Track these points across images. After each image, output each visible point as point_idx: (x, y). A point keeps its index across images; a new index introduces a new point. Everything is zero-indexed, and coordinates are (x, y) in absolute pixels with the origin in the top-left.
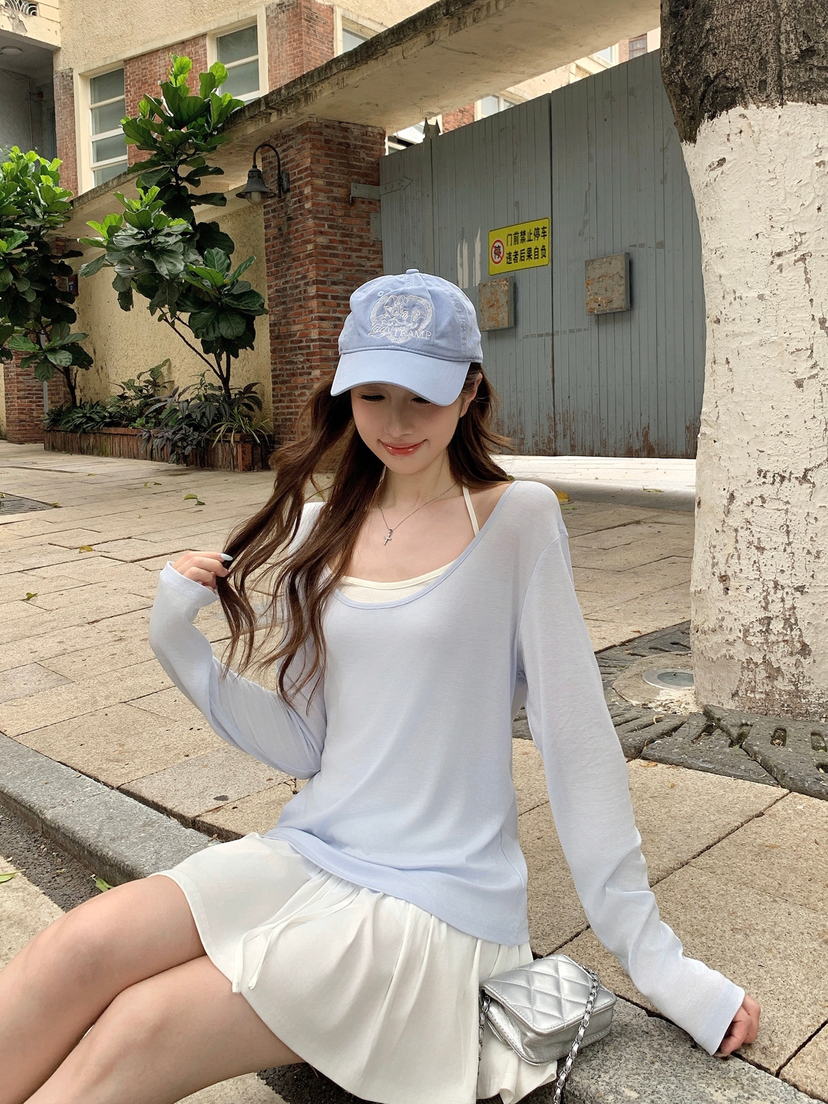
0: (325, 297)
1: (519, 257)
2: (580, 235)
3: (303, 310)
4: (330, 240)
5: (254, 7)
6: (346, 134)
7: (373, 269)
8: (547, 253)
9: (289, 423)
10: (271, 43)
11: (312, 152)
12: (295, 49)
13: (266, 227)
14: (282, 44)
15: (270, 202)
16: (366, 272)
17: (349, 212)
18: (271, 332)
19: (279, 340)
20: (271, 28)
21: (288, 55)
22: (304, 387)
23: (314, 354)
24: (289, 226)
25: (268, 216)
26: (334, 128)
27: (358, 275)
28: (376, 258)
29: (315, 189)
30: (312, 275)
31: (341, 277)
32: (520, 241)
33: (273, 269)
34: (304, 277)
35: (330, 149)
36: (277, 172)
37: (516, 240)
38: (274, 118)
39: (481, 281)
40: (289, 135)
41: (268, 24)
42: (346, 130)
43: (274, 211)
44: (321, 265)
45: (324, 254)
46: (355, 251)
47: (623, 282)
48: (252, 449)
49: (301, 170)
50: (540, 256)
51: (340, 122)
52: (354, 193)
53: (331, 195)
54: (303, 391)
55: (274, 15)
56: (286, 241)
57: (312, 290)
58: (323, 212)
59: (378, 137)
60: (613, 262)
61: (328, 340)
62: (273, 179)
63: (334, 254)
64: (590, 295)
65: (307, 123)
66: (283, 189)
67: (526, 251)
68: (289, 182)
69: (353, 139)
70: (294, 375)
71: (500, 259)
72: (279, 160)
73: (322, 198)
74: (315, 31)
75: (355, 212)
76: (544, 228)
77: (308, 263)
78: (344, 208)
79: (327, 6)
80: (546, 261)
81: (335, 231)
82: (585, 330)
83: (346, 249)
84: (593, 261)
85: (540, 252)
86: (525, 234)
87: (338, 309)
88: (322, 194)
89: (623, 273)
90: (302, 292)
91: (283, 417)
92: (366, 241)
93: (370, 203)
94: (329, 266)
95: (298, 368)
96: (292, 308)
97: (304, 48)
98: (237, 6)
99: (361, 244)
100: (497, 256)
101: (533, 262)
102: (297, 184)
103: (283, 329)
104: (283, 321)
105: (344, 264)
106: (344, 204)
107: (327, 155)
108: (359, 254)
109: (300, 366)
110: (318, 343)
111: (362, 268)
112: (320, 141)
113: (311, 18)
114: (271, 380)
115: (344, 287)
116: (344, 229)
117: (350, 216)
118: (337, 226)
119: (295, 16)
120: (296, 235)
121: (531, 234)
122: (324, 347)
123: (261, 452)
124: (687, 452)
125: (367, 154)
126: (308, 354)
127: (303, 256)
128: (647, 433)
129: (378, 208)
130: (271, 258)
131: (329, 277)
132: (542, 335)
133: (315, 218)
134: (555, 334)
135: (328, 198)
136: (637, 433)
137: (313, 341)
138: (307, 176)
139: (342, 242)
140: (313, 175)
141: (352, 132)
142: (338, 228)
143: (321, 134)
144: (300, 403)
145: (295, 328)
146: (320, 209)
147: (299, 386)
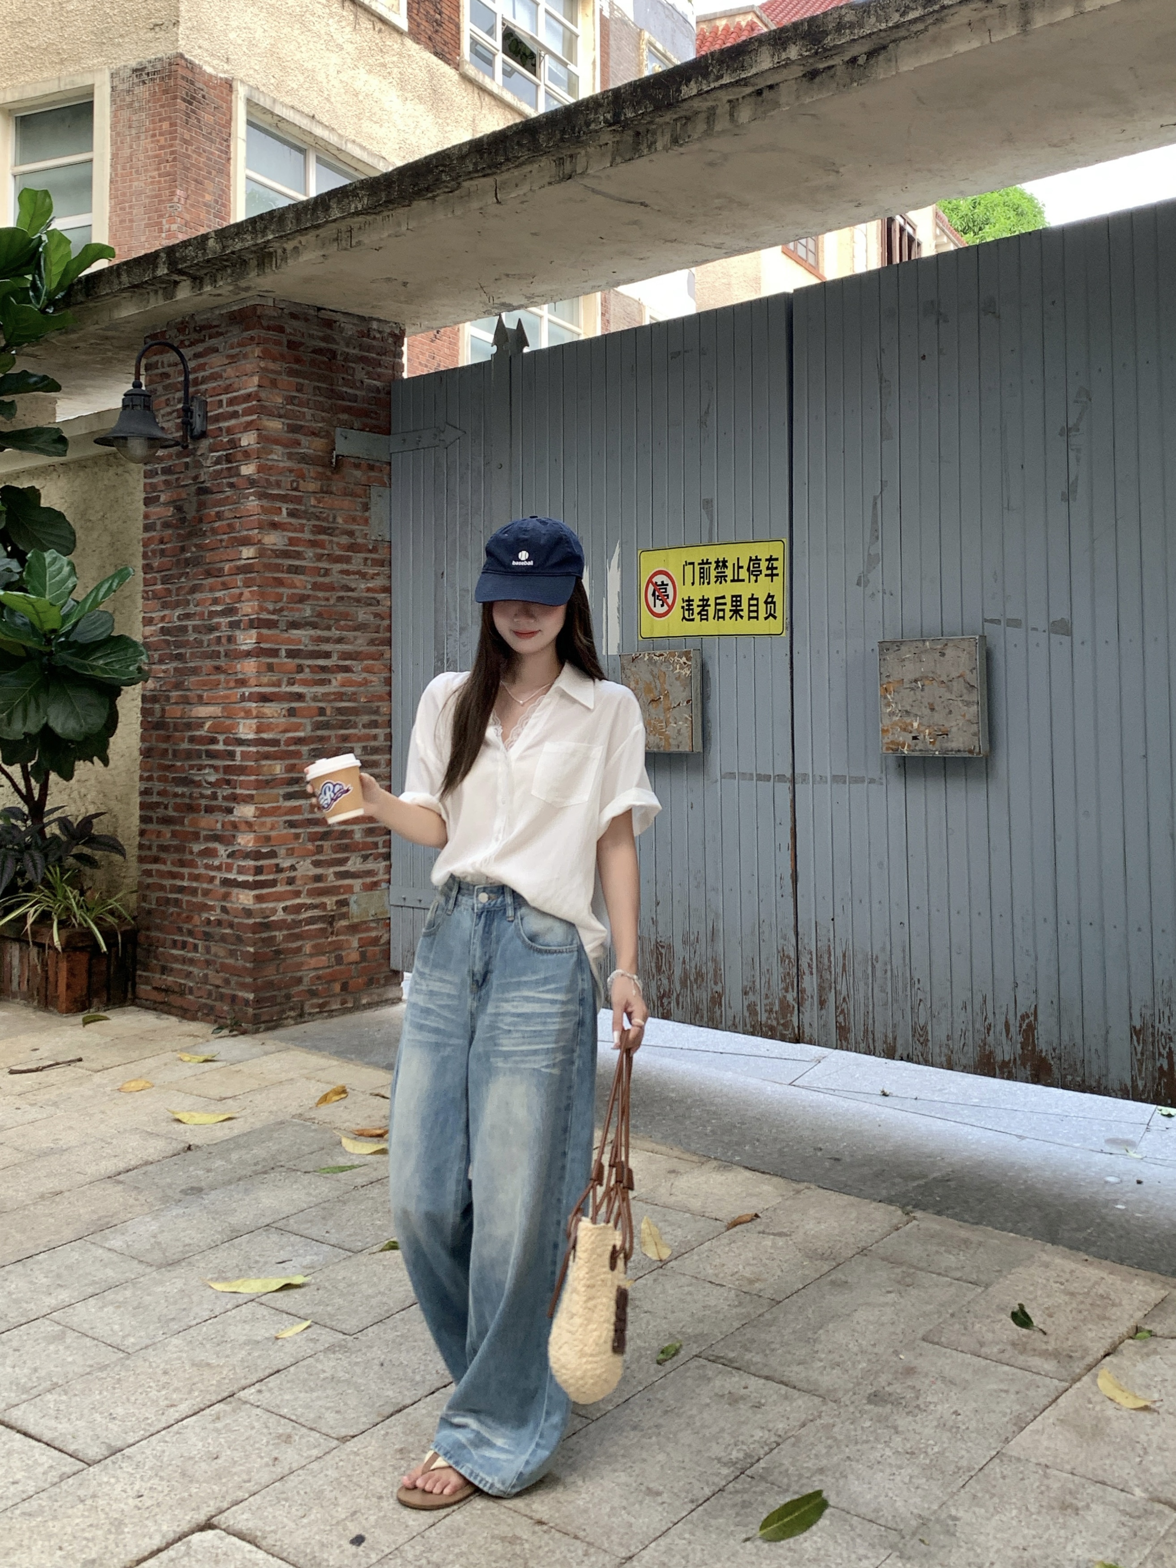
0: (274, 653)
1: (711, 610)
2: (858, 584)
3: (222, 677)
4: (290, 539)
5: (90, 70)
6: (329, 332)
7: (370, 595)
8: (780, 609)
9: (172, 910)
10: (118, 134)
11: (262, 364)
12: (162, 148)
13: (147, 502)
14: (139, 137)
15: (160, 453)
16: (358, 600)
17: (329, 486)
18: (145, 712)
19: (162, 732)
20: (121, 108)
21: (149, 157)
22: (217, 838)
23: (242, 770)
24: (202, 505)
25: (154, 480)
26: (307, 320)
27: (341, 608)
28: (378, 574)
29: (265, 439)
30: (248, 608)
31: (308, 613)
32: (713, 579)
33: (159, 587)
34: (230, 611)
35: (298, 361)
36: (180, 394)
37: (704, 576)
38: (184, 292)
39: (621, 646)
40: (211, 327)
41: (113, 102)
42: (329, 324)
43: (167, 471)
44: (269, 589)
45: (278, 568)
46: (338, 560)
47: (975, 697)
48: (90, 960)
49: (235, 397)
50: (762, 614)
51: (319, 309)
52: (342, 447)
53: (296, 450)
54: (211, 845)
55: (125, 86)
56: (190, 535)
57: (247, 640)
58: (278, 484)
59: (390, 340)
60: (950, 652)
61: (275, 742)
62: (169, 409)
63: (297, 567)
64: (892, 714)
65: (255, 307)
66: (192, 430)
67: (728, 600)
68: (206, 418)
69: (342, 343)
70: (191, 808)
71: (666, 608)
72: (186, 373)
73: (277, 455)
74: (199, 121)
75: (341, 484)
76: (770, 559)
77: (239, 584)
78: (319, 477)
79: (221, 79)
80: (776, 626)
81: (300, 521)
82: (872, 781)
83: (319, 557)
84: (898, 644)
85: (762, 606)
86: (725, 566)
87: (299, 676)
88: (279, 449)
89: (974, 678)
90: (224, 640)
91: (161, 894)
92: (359, 540)
93: (371, 468)
94: (286, 591)
95: (202, 796)
96: (195, 671)
97: (178, 148)
98: (58, 67)
99: (353, 548)
100: (659, 603)
101: (743, 626)
102: (224, 424)
103: (174, 711)
104: (174, 694)
105: (316, 586)
106: (320, 469)
107: (291, 373)
108: (345, 567)
109: (209, 792)
110: (253, 749)
111: (350, 594)
112: (278, 343)
113: (194, 98)
114: (137, 812)
115: (312, 632)
116: (318, 518)
117: (329, 492)
118: (305, 512)
119: (166, 92)
120: (217, 524)
121: (740, 567)
122: (267, 756)
123: (108, 968)
124: (1135, 1086)
125: (368, 373)
126: (227, 769)
127: (230, 568)
128: (1031, 1028)
129: (386, 479)
130: (156, 564)
131: (285, 613)
132: (767, 778)
133: (261, 496)
134: (798, 779)
135: (290, 456)
136: (1007, 1025)
137: (241, 742)
138: (247, 412)
139: (313, 544)
140: (263, 410)
141: (341, 329)
142: (306, 515)
143: (281, 330)
144: (202, 871)
145: (202, 711)
146: (273, 479)
147: (203, 833)
